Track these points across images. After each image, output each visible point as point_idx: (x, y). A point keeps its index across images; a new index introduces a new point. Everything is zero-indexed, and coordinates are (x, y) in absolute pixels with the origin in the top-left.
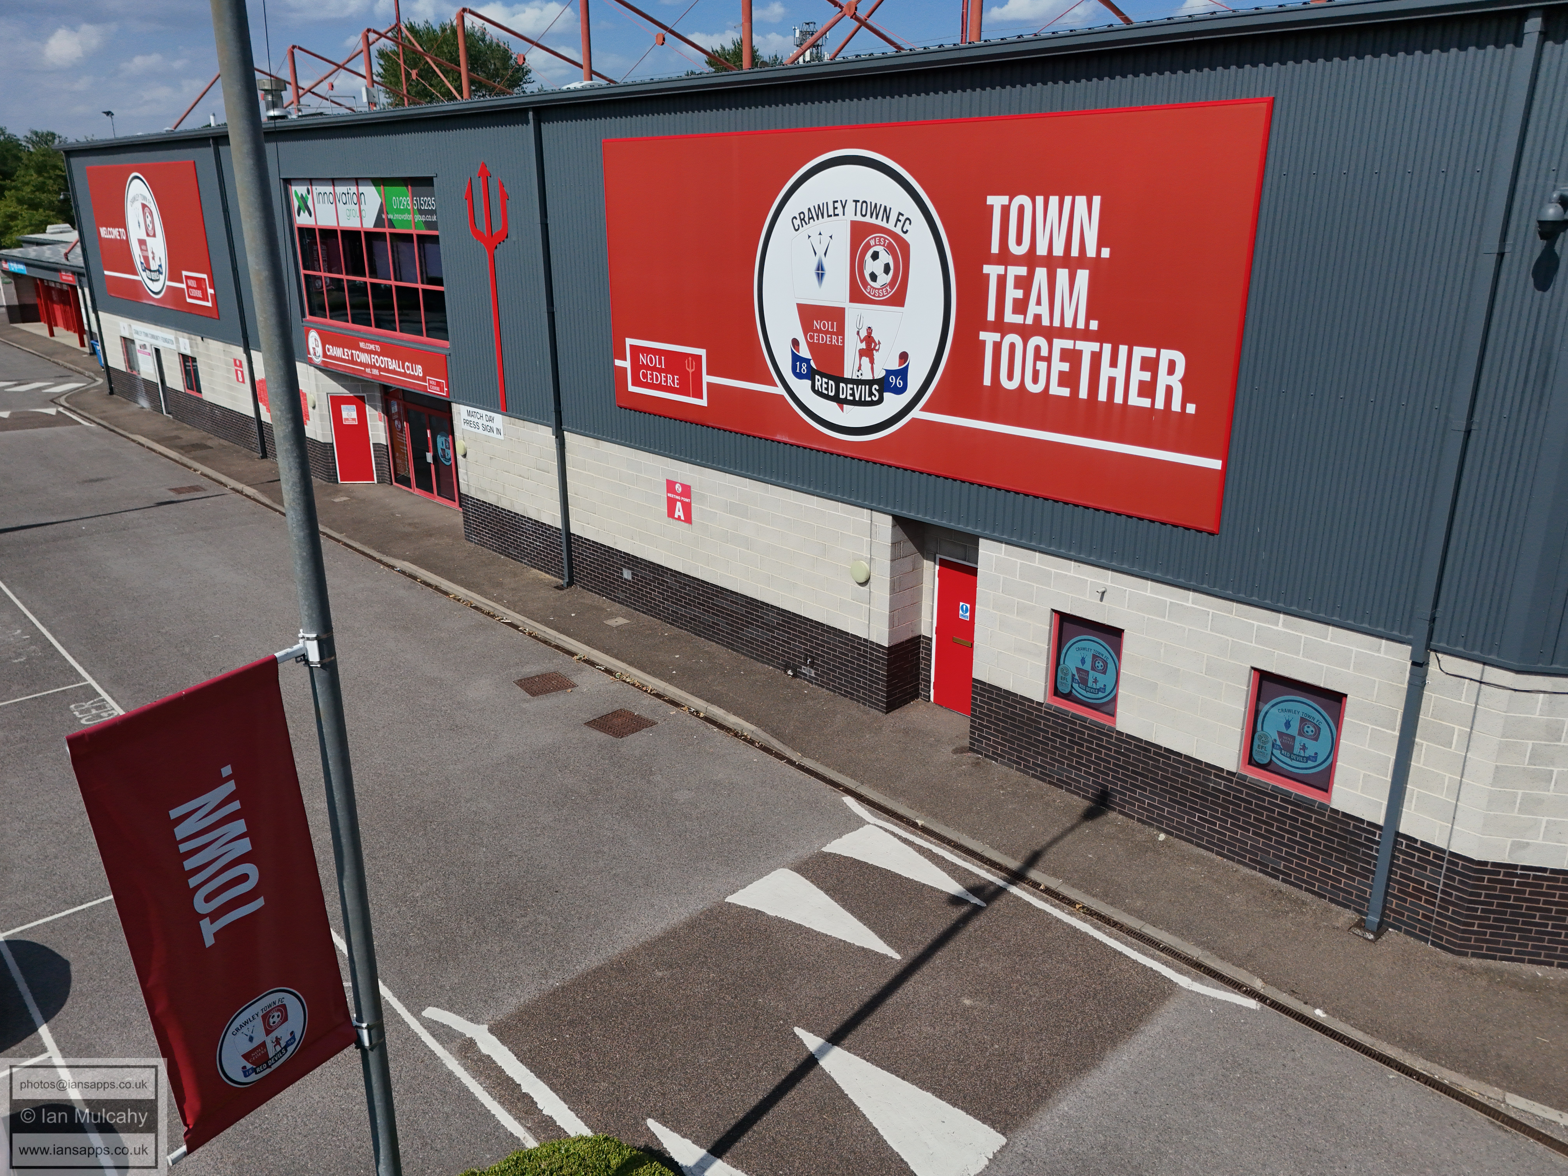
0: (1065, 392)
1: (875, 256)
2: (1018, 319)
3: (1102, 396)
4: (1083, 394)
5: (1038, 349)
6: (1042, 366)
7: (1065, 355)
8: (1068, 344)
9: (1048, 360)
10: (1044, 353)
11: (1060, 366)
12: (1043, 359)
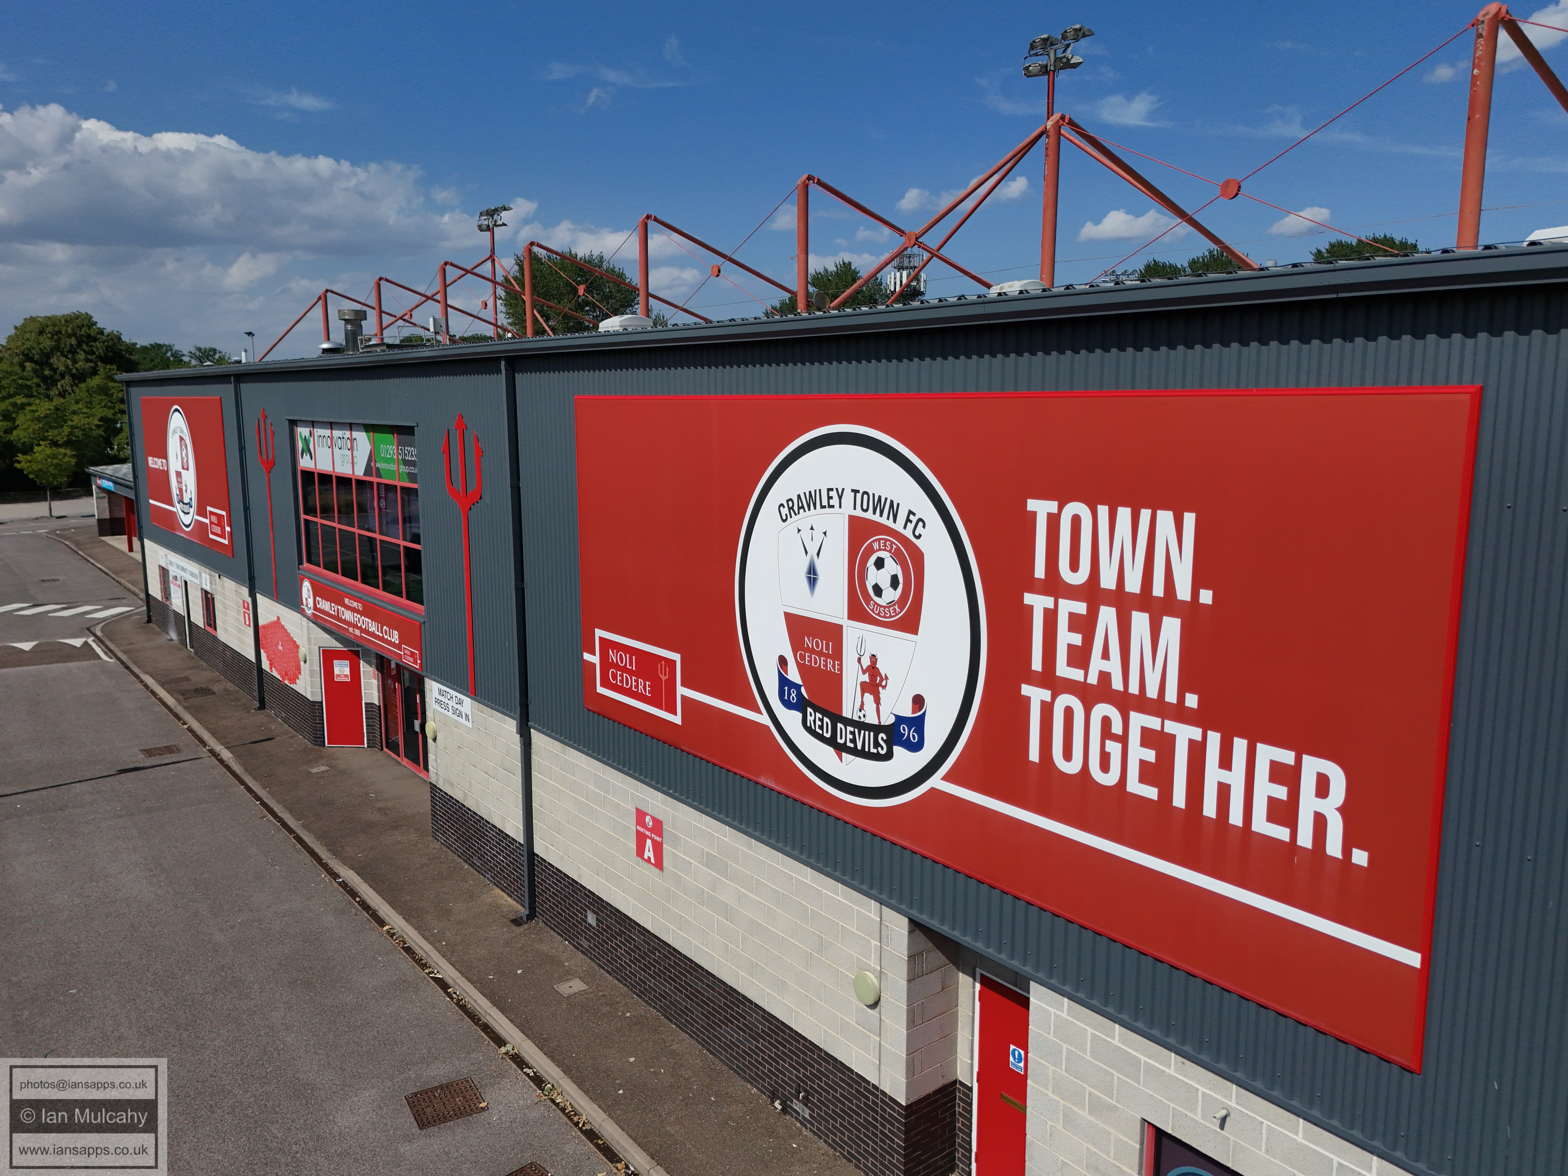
0: (1151, 793)
1: (880, 564)
2: (1076, 674)
3: (1210, 809)
4: (1179, 799)
5: (1106, 722)
6: (1114, 748)
7: (1149, 738)
8: (1154, 723)
9: (1123, 739)
10: (1117, 728)
11: (1140, 753)
12: (1115, 738)
